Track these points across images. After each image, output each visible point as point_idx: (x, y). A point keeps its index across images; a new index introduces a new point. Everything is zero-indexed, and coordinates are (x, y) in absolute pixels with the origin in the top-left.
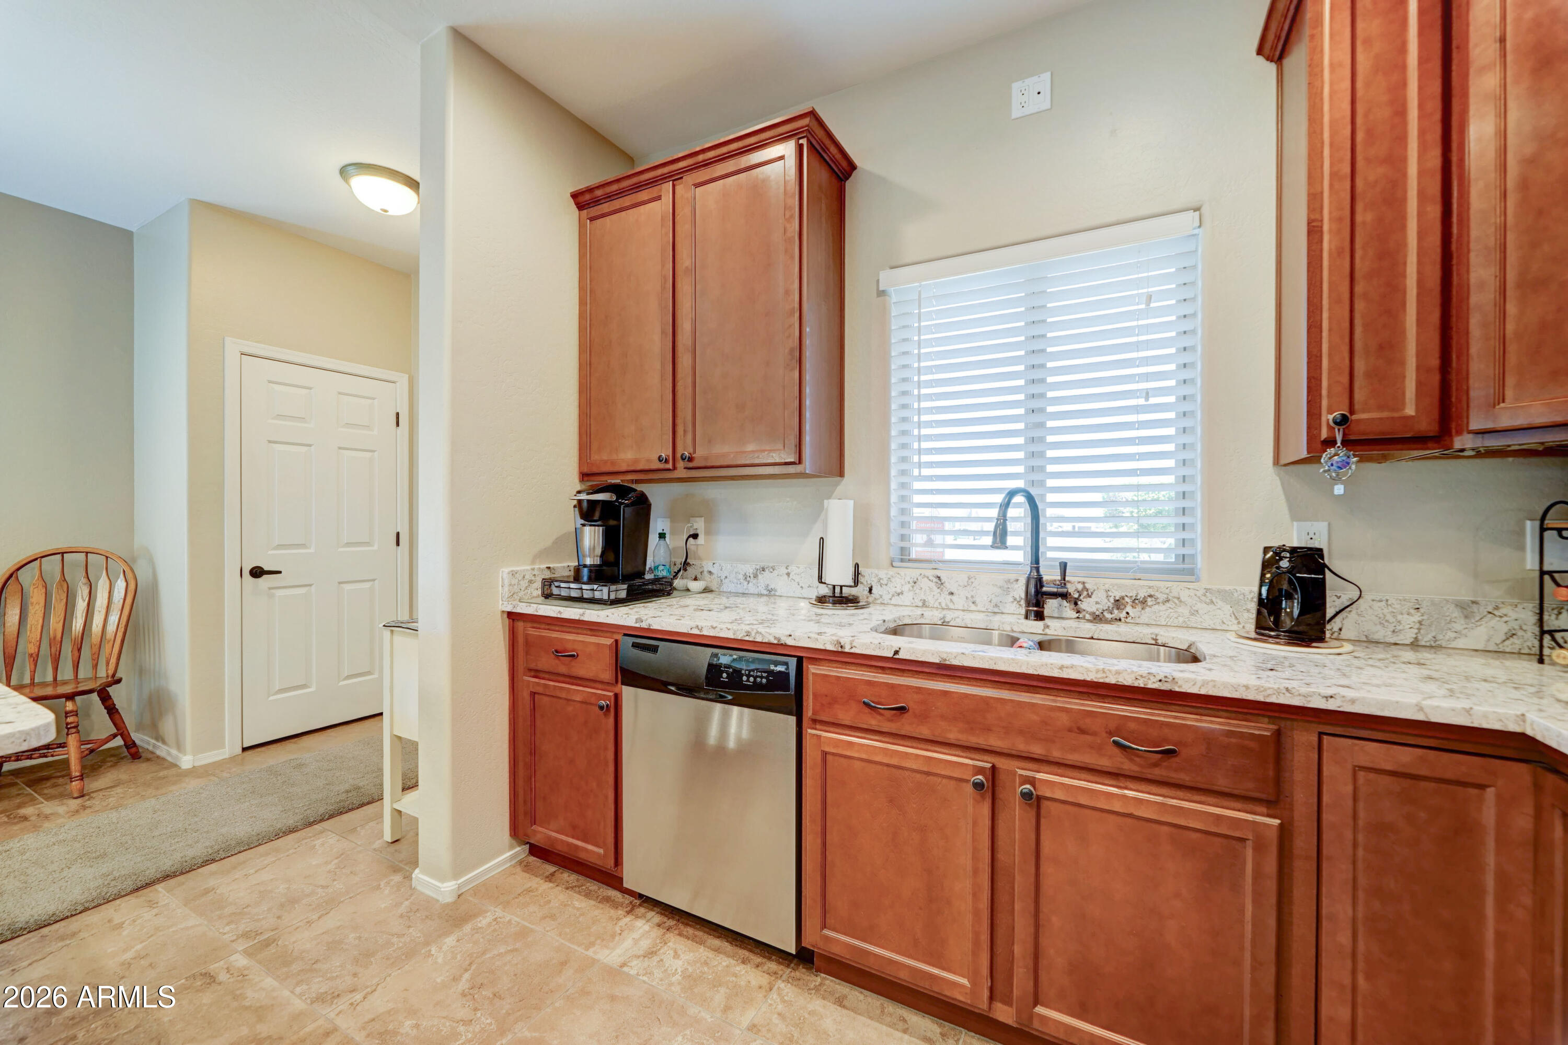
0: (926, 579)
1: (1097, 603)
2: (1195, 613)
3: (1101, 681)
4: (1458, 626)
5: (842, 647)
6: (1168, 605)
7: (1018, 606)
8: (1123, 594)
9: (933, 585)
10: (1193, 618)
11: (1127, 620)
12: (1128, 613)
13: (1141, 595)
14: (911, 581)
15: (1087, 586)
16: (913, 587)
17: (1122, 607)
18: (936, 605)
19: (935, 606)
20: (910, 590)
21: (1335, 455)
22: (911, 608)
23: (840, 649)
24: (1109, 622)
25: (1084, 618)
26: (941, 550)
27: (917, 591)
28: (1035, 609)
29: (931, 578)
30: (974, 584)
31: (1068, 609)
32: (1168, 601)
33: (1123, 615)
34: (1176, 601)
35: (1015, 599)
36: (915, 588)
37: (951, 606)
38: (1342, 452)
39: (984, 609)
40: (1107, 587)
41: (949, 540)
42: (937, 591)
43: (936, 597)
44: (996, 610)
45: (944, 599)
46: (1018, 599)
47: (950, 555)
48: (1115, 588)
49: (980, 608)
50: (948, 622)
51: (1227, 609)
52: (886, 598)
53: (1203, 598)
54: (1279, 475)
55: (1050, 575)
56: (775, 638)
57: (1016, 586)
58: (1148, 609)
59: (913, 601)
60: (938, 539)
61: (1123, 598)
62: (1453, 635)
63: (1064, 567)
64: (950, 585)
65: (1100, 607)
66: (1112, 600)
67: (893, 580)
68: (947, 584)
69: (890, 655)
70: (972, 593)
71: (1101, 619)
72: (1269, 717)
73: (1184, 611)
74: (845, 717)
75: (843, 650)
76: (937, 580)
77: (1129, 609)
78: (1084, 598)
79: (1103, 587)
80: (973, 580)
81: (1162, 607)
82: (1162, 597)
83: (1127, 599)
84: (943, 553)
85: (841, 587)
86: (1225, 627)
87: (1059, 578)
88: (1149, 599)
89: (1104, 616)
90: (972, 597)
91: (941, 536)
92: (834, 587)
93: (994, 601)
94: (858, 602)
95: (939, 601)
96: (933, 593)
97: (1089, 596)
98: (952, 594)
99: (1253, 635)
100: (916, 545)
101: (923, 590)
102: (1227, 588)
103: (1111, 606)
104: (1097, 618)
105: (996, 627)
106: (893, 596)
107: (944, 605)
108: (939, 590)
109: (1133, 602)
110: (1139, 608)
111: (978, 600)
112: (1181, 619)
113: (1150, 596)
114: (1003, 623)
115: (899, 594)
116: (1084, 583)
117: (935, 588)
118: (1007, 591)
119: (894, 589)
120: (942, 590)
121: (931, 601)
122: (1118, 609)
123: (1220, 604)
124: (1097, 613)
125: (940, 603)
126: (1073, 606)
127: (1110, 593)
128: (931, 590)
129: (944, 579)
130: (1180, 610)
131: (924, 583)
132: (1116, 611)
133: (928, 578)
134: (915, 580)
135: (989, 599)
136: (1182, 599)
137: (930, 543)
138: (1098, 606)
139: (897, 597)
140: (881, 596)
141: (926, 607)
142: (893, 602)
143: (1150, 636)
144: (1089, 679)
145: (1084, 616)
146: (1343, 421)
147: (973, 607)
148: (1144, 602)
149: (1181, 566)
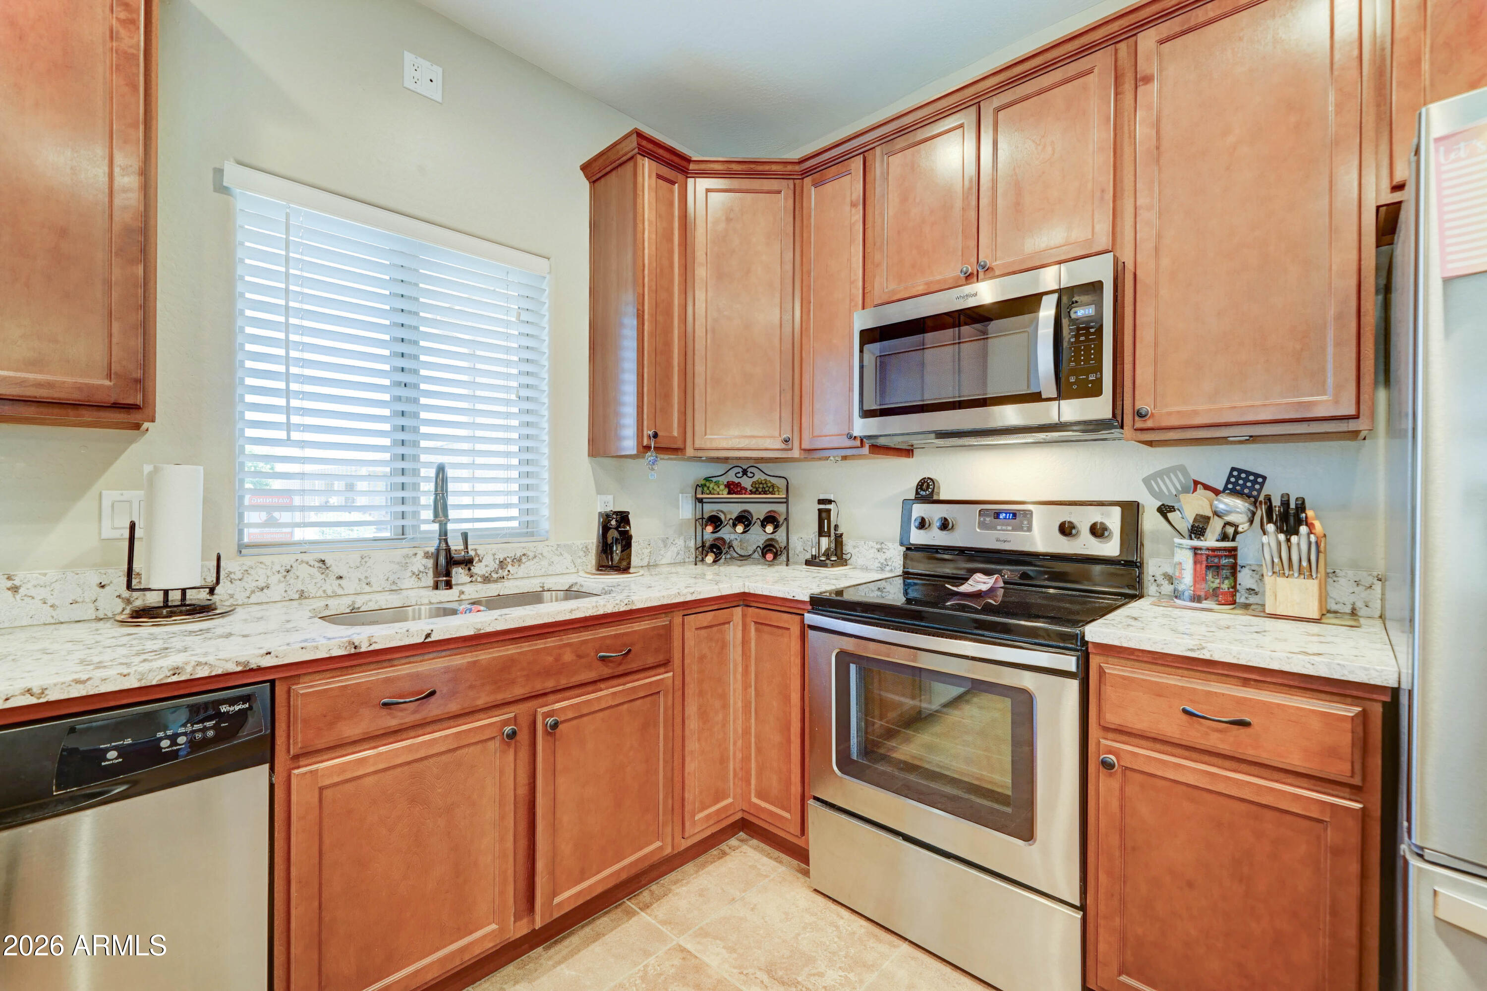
0: (304, 565)
1: (486, 566)
2: (551, 564)
3: (595, 614)
4: (662, 552)
5: (355, 648)
6: (535, 560)
7: (416, 580)
8: (506, 556)
9: (314, 571)
10: (550, 568)
11: (509, 577)
12: (509, 571)
13: (518, 555)
14: (282, 570)
15: (479, 552)
16: (285, 577)
17: (505, 566)
18: (320, 593)
19: (318, 595)
20: (280, 581)
21: (650, 456)
22: (284, 603)
23: (353, 651)
24: (496, 581)
25: (476, 581)
26: (288, 530)
27: (292, 581)
28: (445, 578)
29: (312, 563)
30: (368, 564)
31: (463, 575)
32: (535, 557)
33: (506, 572)
34: (540, 556)
35: (414, 574)
36: (288, 578)
37: (340, 592)
38: (654, 454)
39: (380, 589)
40: (493, 551)
41: (298, 517)
42: (320, 577)
43: (319, 585)
44: (394, 587)
45: (331, 585)
46: (417, 573)
47: (300, 534)
48: (500, 551)
49: (376, 587)
50: (359, 608)
51: (569, 558)
52: (240, 597)
53: (556, 552)
54: (591, 463)
55: (456, 545)
56: (238, 663)
57: (416, 560)
58: (522, 566)
59: (285, 595)
60: (285, 517)
61: (505, 559)
62: (661, 557)
63: (465, 536)
64: (337, 568)
65: (489, 569)
66: (497, 562)
67: (252, 572)
68: (334, 568)
69: (421, 640)
70: (367, 574)
71: (489, 580)
72: (665, 613)
73: (545, 563)
74: (350, 730)
75: (358, 651)
76: (321, 565)
77: (510, 567)
78: (476, 563)
79: (491, 552)
80: (366, 559)
81: (531, 563)
82: (531, 555)
83: (508, 560)
84: (292, 533)
85: (184, 591)
86: (568, 571)
87: (462, 547)
88: (523, 558)
89: (492, 577)
90: (366, 577)
91: (289, 514)
92: (166, 592)
93: (391, 579)
94: (215, 609)
95: (323, 588)
96: (314, 581)
97: (480, 561)
98: (341, 577)
99: (594, 571)
100: (250, 525)
101: (300, 579)
102: (569, 543)
103: (496, 566)
104: (487, 580)
105: (414, 603)
106: (253, 592)
107: (329, 593)
108: (323, 576)
109: (513, 561)
110: (516, 565)
111: (373, 580)
112: (543, 570)
113: (524, 555)
114: (421, 598)
115: (262, 589)
116: (476, 550)
117: (318, 575)
118: (405, 566)
119: (255, 584)
120: (327, 576)
121: (311, 589)
122: (502, 569)
123: (566, 555)
124: (487, 575)
125: (324, 591)
126: (467, 572)
127: (496, 557)
128: (312, 576)
129: (329, 562)
130: (543, 563)
131: (303, 571)
132: (500, 571)
133: (307, 563)
134: (288, 567)
135: (386, 577)
136: (545, 554)
137: (271, 523)
138: (487, 569)
139: (258, 594)
140: (232, 596)
141: (306, 598)
142: (252, 600)
143: (539, 585)
144: (588, 615)
145: (476, 580)
146: (656, 435)
147: (367, 589)
148: (520, 560)
149: (525, 530)
